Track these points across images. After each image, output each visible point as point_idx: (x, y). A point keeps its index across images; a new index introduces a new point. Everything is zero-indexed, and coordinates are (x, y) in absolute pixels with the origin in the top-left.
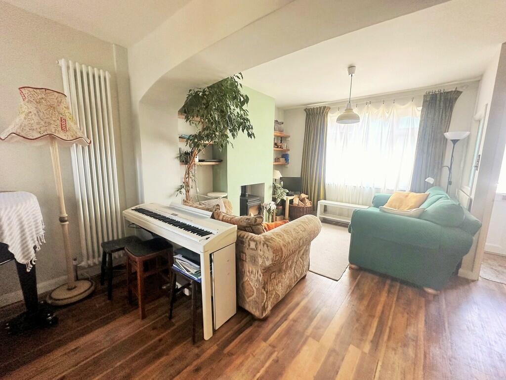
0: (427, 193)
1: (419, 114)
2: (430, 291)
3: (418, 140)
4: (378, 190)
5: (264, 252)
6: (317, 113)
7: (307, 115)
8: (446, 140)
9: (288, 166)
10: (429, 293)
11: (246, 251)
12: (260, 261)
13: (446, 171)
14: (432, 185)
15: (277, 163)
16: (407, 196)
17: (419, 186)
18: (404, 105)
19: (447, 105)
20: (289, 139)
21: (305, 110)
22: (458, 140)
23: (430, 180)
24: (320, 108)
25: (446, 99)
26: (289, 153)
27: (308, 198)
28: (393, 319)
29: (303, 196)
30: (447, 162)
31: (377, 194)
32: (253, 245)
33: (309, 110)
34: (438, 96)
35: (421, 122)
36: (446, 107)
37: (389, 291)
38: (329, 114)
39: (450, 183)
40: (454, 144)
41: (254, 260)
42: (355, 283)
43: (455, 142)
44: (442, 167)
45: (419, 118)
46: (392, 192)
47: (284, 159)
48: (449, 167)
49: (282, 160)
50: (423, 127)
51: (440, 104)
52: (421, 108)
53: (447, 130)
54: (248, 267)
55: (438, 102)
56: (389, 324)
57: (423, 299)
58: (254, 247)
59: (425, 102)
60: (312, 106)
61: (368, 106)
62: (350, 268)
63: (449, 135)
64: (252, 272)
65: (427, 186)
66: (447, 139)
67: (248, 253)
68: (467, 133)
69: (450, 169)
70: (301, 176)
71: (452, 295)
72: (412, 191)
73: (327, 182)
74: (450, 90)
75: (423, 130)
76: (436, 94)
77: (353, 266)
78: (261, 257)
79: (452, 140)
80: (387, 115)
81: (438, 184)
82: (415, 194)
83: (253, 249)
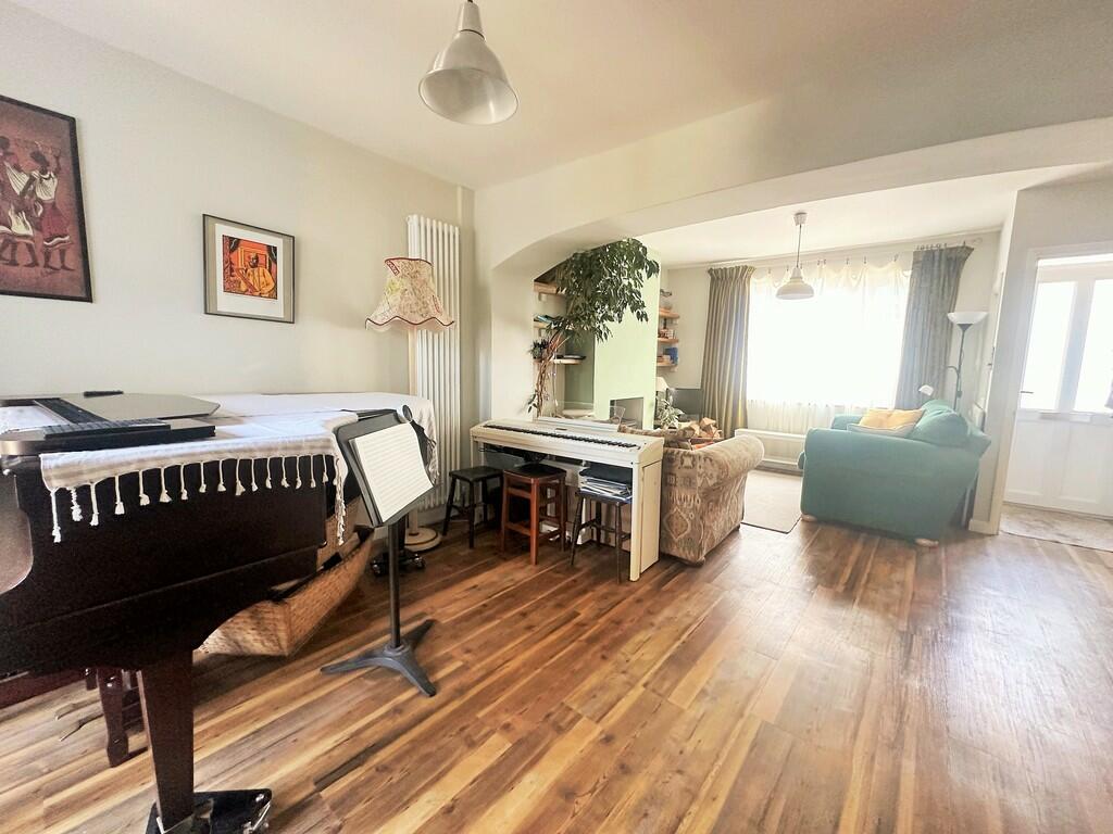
0: (922, 409)
1: (907, 282)
2: (924, 542)
3: (907, 324)
4: (839, 408)
5: (705, 468)
6: (731, 277)
7: (713, 279)
8: (950, 325)
9: (676, 369)
10: (922, 546)
11: (676, 471)
12: (699, 482)
13: (952, 374)
14: (931, 398)
15: (659, 364)
16: (889, 416)
17: (909, 399)
18: (881, 266)
19: (952, 269)
20: (678, 321)
21: (710, 271)
22: (970, 325)
23: (927, 390)
24: (738, 268)
25: (949, 260)
26: (677, 346)
27: (715, 426)
28: (873, 566)
29: (707, 421)
30: (953, 361)
31: (838, 415)
32: (688, 462)
33: (716, 271)
34: (937, 254)
35: (910, 294)
36: (949, 272)
37: (865, 544)
38: (753, 280)
39: (959, 394)
40: (964, 331)
41: (689, 482)
42: (814, 536)
43: (964, 327)
44: (946, 367)
45: (907, 290)
46: (864, 411)
47: (669, 357)
48: (957, 367)
49: (667, 358)
50: (914, 304)
51: (939, 266)
52: (909, 273)
53: (951, 310)
54: (679, 492)
55: (936, 264)
56: (868, 571)
57: (914, 552)
58: (690, 464)
59: (916, 262)
60: (722, 265)
61: (821, 268)
62: (803, 520)
63: (953, 317)
64: (686, 498)
65: (923, 399)
66: (952, 324)
67: (680, 473)
68: (984, 314)
69: (958, 372)
70: (702, 386)
71: (957, 549)
72: (897, 408)
73: (748, 398)
74: (955, 245)
75: (914, 308)
76: (933, 252)
77: (808, 517)
78: (700, 475)
79: (961, 325)
80: (854, 283)
81: (939, 395)
82: (901, 411)
83: (687, 467)
